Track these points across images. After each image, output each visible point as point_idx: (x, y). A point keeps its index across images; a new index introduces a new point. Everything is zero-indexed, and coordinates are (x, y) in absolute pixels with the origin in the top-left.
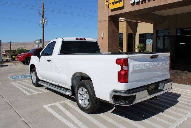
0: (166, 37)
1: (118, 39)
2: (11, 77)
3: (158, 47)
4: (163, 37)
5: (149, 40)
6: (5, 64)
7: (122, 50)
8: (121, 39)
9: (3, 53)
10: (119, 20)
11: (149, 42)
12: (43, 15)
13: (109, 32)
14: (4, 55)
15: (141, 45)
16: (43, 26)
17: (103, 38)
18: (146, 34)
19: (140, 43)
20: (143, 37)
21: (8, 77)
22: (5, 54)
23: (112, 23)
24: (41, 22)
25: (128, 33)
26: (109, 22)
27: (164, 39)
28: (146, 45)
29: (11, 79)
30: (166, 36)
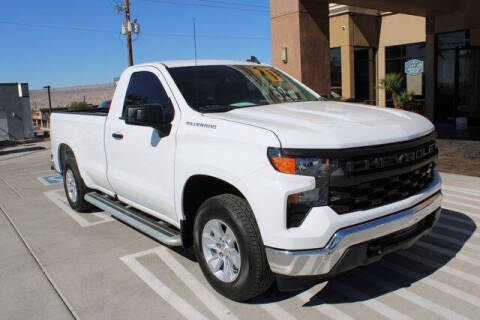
0: (462, 52)
1: (327, 63)
2: (46, 179)
3: (440, 80)
4: (453, 51)
5: (414, 61)
6: (38, 144)
7: (339, 92)
8: (336, 65)
9: (35, 117)
10: (328, 12)
11: (414, 69)
12: (128, 12)
13: (302, 44)
14: (39, 121)
15: (393, 77)
16: (130, 41)
17: (285, 62)
18: (404, 46)
19: (388, 71)
20: (398, 56)
21: (41, 179)
22: (40, 117)
23: (310, 19)
24: (124, 31)
25: (355, 47)
26: (300, 17)
27: (458, 57)
28: (404, 75)
29: (46, 184)
30: (463, 48)
